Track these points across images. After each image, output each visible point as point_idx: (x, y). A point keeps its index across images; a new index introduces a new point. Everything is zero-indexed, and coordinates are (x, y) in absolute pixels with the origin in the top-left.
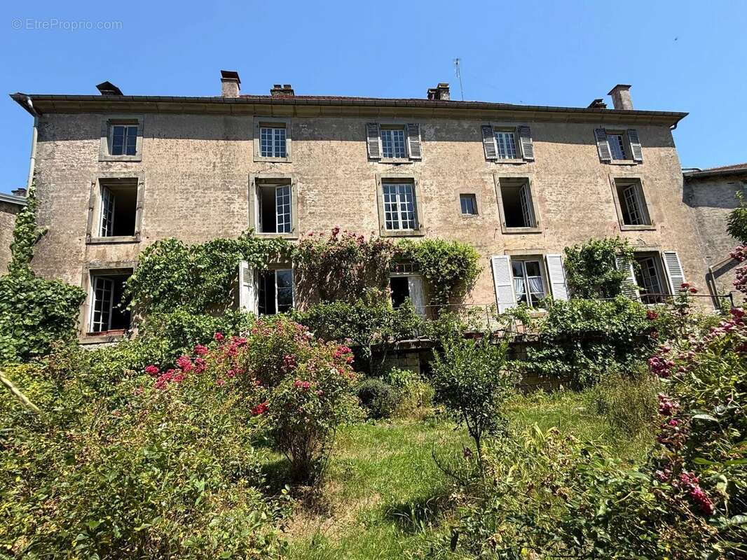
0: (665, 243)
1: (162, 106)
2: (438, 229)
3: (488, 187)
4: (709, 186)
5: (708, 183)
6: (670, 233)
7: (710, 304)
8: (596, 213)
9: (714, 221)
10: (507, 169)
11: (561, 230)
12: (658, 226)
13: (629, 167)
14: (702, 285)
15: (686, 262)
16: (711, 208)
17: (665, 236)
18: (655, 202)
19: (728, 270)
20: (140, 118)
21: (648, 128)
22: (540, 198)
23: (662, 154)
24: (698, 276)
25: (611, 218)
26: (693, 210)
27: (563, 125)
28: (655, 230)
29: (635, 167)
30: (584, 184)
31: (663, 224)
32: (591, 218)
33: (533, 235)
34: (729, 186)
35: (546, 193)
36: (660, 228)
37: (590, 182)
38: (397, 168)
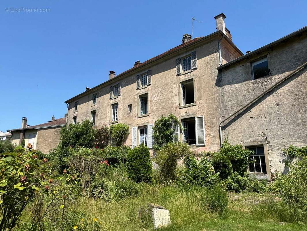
0: (200, 112)
1: (80, 96)
2: (122, 119)
3: (135, 100)
4: (230, 71)
5: (230, 70)
6: (203, 105)
7: (217, 145)
8: (170, 102)
9: (229, 93)
10: (142, 91)
11: (156, 113)
12: (197, 104)
13: (189, 73)
14: (216, 134)
15: (209, 121)
16: (229, 86)
17: (200, 108)
18: (199, 90)
19: (231, 124)
20: (78, 100)
21: (204, 47)
22: (150, 100)
23: (209, 59)
24: (214, 129)
25: (176, 103)
26: (221, 88)
27: (164, 63)
28: (196, 105)
29: (192, 72)
30: (167, 90)
31: (201, 101)
32: (167, 105)
33: (146, 117)
34: (241, 68)
35: (153, 98)
36: (198, 104)
37: (170, 88)
38: (115, 100)
